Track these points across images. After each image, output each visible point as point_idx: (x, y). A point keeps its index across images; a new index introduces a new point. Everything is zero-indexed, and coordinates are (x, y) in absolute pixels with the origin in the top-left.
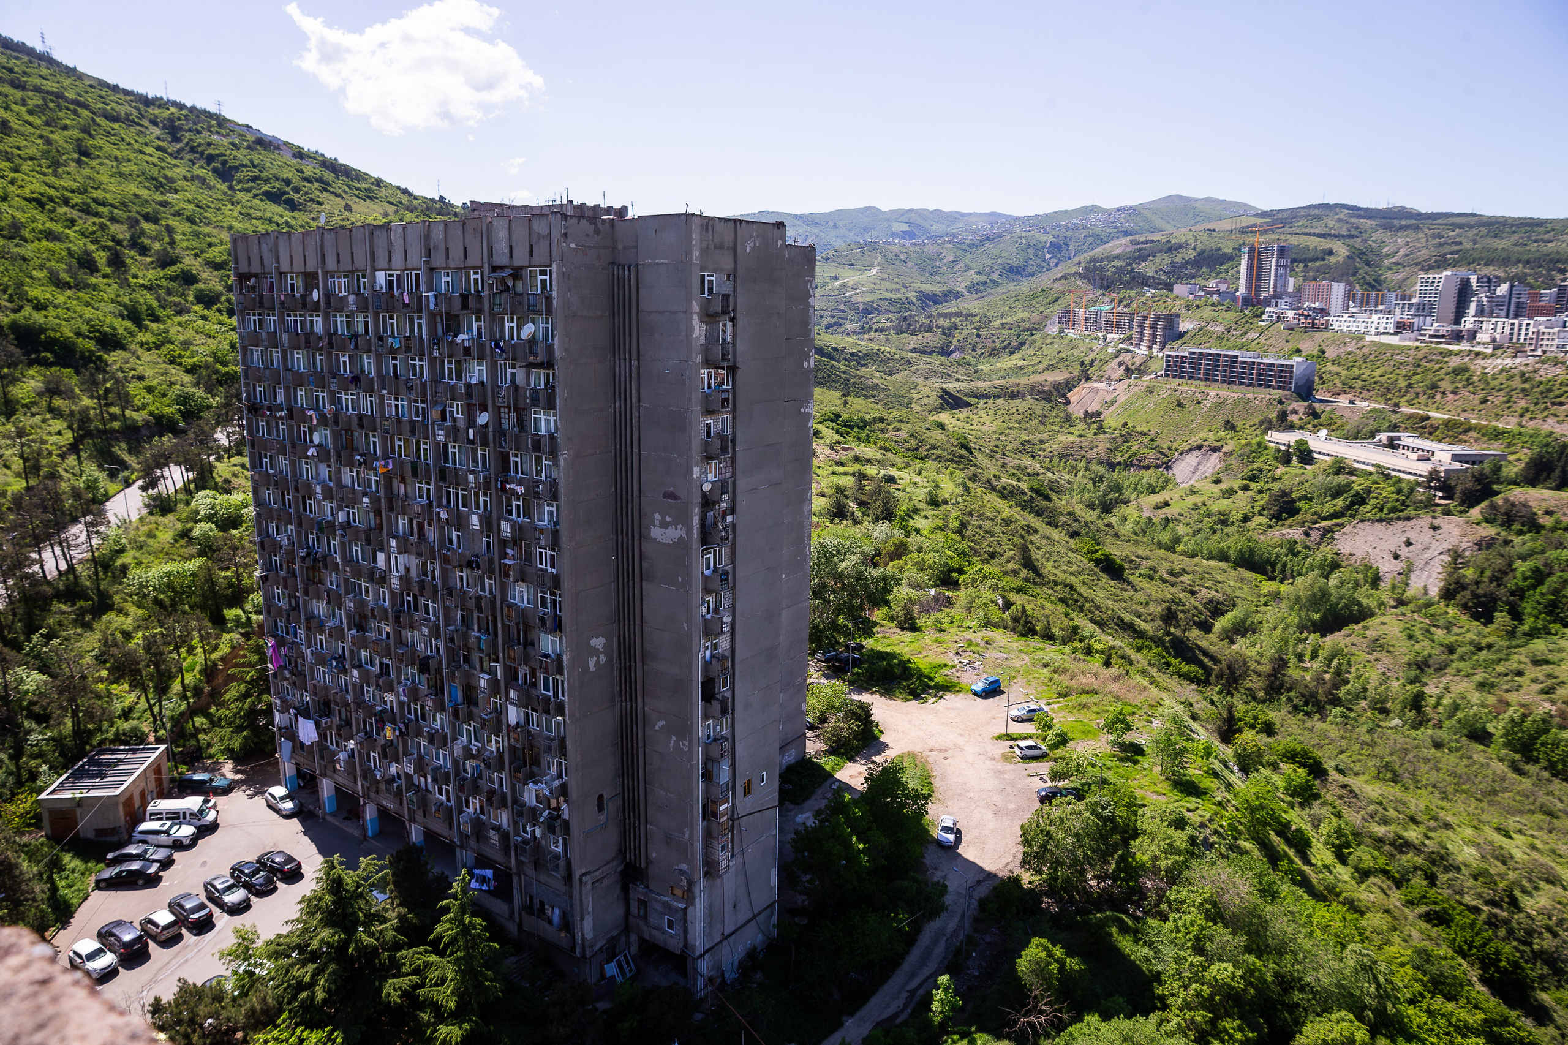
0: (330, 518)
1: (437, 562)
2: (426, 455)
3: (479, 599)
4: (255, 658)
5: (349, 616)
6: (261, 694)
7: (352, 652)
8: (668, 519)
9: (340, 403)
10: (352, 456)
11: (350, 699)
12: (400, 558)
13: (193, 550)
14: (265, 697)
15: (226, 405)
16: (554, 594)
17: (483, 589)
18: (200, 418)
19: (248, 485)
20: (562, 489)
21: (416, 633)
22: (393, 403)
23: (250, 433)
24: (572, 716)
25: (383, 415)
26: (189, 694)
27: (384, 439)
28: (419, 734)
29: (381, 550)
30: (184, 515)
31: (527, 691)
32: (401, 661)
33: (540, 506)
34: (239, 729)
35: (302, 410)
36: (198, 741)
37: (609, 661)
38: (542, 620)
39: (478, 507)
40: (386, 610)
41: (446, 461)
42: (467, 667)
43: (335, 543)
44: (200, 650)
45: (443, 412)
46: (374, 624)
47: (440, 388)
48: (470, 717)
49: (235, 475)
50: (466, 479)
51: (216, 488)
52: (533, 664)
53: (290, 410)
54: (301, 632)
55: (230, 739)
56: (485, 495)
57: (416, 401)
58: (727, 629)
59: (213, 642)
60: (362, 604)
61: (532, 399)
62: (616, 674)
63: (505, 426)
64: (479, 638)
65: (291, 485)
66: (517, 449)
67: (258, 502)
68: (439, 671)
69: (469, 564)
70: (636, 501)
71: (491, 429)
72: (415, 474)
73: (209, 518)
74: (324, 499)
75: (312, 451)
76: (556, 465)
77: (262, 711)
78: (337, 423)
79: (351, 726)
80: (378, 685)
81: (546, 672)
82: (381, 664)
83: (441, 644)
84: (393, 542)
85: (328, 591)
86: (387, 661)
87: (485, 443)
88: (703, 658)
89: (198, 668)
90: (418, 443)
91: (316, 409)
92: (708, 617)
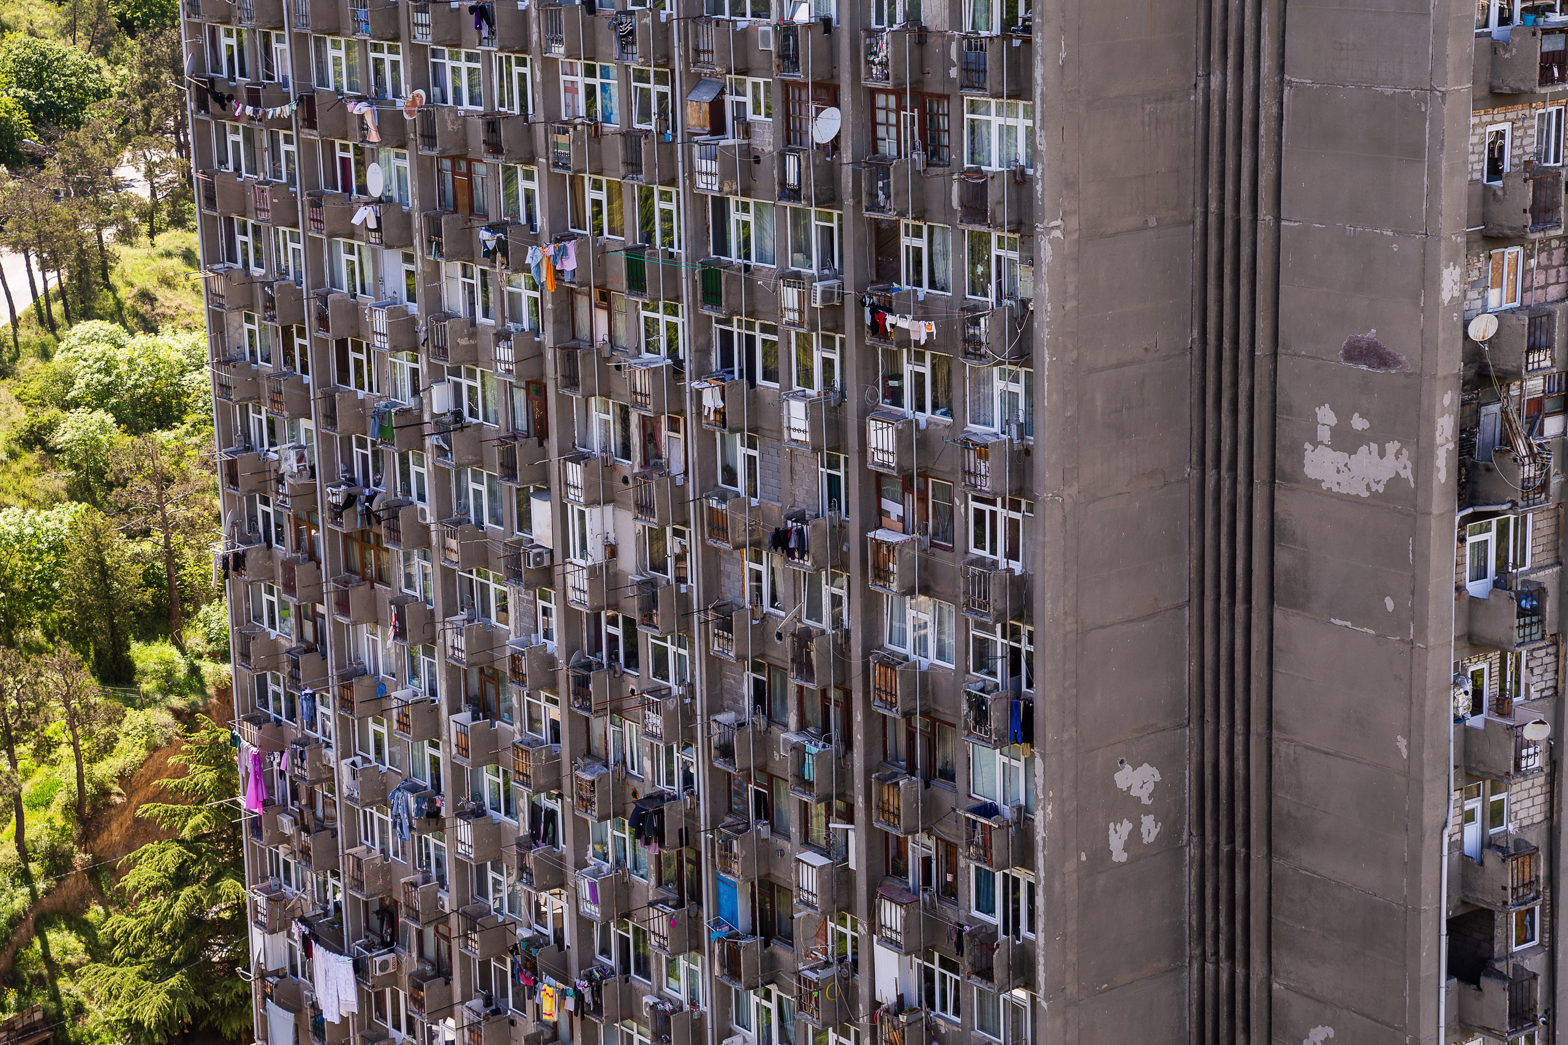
0: (409, 402)
1: (691, 531)
2: (667, 233)
3: (803, 638)
4: (206, 777)
5: (452, 672)
6: (217, 877)
7: (457, 771)
8: (1359, 423)
9: (438, 81)
10: (468, 232)
11: (448, 901)
12: (593, 515)
13: (58, 480)
14: (228, 885)
15: (148, 87)
16: (1015, 634)
17: (815, 612)
18: (78, 124)
19: (198, 308)
20: (1044, 331)
21: (631, 729)
22: (581, 81)
23: (204, 164)
24: (1056, 989)
25: (552, 117)
26: (35, 868)
27: (555, 183)
28: (629, 1011)
29: (543, 492)
30: (34, 388)
31: (930, 908)
32: (586, 803)
33: (981, 382)
34: (164, 968)
35: (339, 101)
36: (55, 997)
37: (1170, 839)
38: (979, 706)
39: (806, 378)
40: (551, 661)
41: (722, 247)
42: (764, 830)
43: (423, 470)
44: (65, 751)
45: (717, 108)
46: (515, 697)
47: (709, 38)
48: (770, 972)
49: (167, 282)
50: (775, 299)
51: (117, 315)
52: (947, 831)
53: (307, 102)
54: (327, 711)
55: (135, 995)
56: (828, 343)
57: (642, 77)
58: (1534, 761)
59: (101, 730)
60: (489, 640)
61: (966, 69)
62: (1189, 876)
63: (888, 147)
64: (799, 751)
65: (310, 308)
66: (920, 215)
67: (224, 357)
68: (688, 837)
69: (780, 540)
70: (1262, 368)
71: (847, 156)
72: (636, 282)
73: (101, 397)
74: (396, 349)
75: (365, 215)
76: (1031, 260)
77: (219, 926)
78: (429, 138)
79: (448, 977)
80: (523, 868)
81: (986, 858)
82: (535, 809)
83: (696, 760)
84: (575, 473)
85: (400, 604)
86: (547, 803)
87: (829, 198)
88: (1458, 845)
89: (61, 798)
90: (647, 198)
91: (377, 98)
92: (1476, 722)
